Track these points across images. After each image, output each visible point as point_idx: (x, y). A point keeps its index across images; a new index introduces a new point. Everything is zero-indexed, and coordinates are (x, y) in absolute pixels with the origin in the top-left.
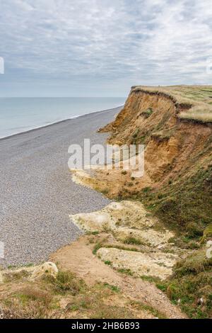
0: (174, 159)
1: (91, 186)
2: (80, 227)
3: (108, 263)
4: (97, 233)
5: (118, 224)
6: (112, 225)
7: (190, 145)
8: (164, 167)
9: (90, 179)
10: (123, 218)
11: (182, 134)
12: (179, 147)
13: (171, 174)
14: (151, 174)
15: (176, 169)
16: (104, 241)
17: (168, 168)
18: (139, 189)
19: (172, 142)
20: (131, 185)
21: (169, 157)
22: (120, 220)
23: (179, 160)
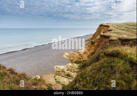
0: (95, 50)
1: (68, 58)
2: (55, 69)
3: (56, 79)
4: (59, 72)
5: (67, 70)
6: (65, 70)
7: (102, 45)
8: (92, 53)
9: (68, 56)
10: (70, 68)
11: (100, 41)
12: (98, 46)
13: (93, 56)
14: (88, 55)
15: (95, 54)
16: (60, 74)
17: (93, 53)
18: (82, 61)
19: (96, 44)
20: (80, 59)
21: (94, 50)
22: (69, 69)
23: (97, 50)
